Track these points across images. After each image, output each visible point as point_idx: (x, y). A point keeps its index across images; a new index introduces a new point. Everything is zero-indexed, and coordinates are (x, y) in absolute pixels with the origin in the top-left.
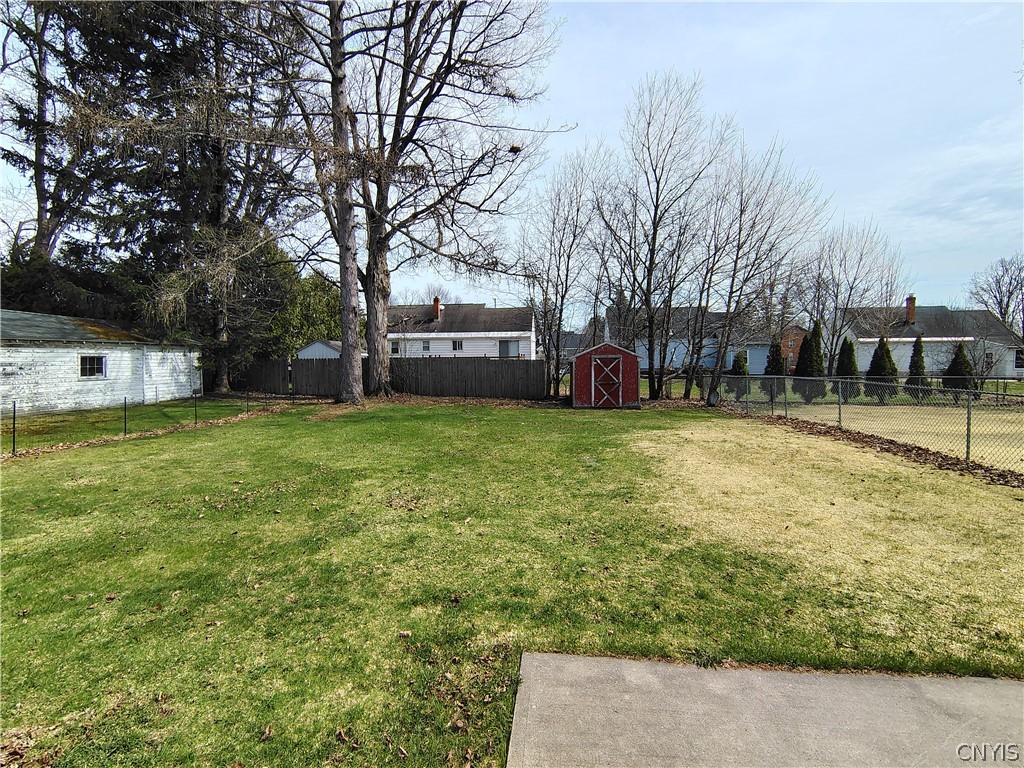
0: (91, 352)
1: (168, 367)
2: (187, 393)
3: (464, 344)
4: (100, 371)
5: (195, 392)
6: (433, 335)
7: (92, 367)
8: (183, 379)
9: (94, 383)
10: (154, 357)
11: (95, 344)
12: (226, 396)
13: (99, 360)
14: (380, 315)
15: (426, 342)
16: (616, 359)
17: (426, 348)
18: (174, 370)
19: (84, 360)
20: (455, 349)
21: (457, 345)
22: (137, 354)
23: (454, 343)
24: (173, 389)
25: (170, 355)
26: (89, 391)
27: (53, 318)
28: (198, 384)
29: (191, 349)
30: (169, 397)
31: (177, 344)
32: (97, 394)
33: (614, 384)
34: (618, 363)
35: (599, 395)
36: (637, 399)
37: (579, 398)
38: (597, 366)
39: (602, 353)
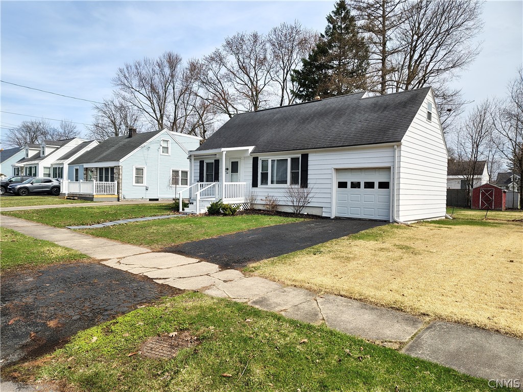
16: (491, 190)
33: (490, 200)
34: (492, 192)
35: (483, 204)
36: (501, 207)
37: (474, 205)
38: (482, 193)
39: (485, 187)
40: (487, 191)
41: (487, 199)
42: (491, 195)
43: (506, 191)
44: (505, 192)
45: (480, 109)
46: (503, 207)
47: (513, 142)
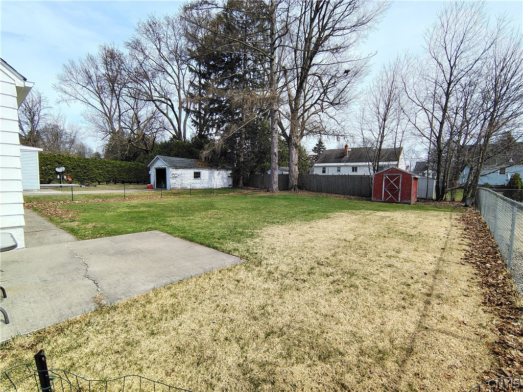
0: (197, 171)
1: (220, 176)
2: (227, 186)
3: (358, 168)
4: (199, 177)
5: (229, 186)
6: (342, 164)
7: (197, 175)
8: (225, 181)
9: (197, 181)
10: (216, 172)
11: (198, 168)
12: (241, 188)
13: (199, 173)
14: (294, 155)
15: (339, 167)
16: (397, 176)
17: (339, 171)
18: (222, 177)
19: (195, 173)
20: (353, 171)
21: (355, 169)
22: (210, 171)
23: (353, 168)
24: (222, 184)
25: (221, 172)
26: (196, 183)
27: (189, 160)
28: (231, 183)
29: (228, 169)
30: (220, 187)
31: (223, 168)
32: (198, 184)
33: (396, 189)
34: (399, 178)
35: (386, 195)
36: (410, 199)
37: (375, 196)
38: (386, 179)
39: (390, 172)
40: (392, 178)
41: (392, 189)
42: (397, 182)
43: (416, 176)
44: (416, 179)
45: (387, 69)
46: (413, 200)
47: (429, 114)
